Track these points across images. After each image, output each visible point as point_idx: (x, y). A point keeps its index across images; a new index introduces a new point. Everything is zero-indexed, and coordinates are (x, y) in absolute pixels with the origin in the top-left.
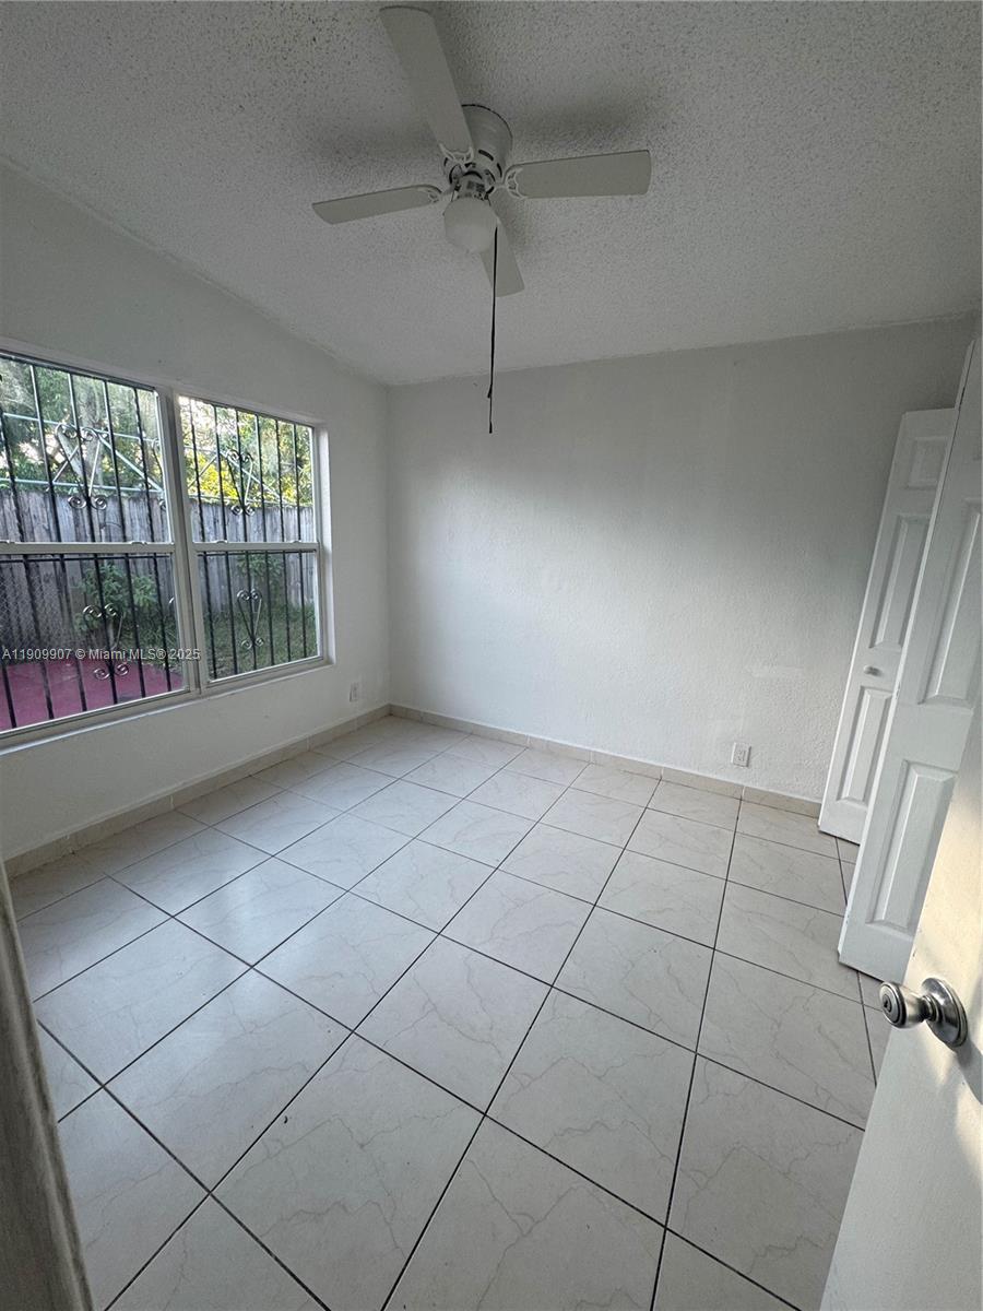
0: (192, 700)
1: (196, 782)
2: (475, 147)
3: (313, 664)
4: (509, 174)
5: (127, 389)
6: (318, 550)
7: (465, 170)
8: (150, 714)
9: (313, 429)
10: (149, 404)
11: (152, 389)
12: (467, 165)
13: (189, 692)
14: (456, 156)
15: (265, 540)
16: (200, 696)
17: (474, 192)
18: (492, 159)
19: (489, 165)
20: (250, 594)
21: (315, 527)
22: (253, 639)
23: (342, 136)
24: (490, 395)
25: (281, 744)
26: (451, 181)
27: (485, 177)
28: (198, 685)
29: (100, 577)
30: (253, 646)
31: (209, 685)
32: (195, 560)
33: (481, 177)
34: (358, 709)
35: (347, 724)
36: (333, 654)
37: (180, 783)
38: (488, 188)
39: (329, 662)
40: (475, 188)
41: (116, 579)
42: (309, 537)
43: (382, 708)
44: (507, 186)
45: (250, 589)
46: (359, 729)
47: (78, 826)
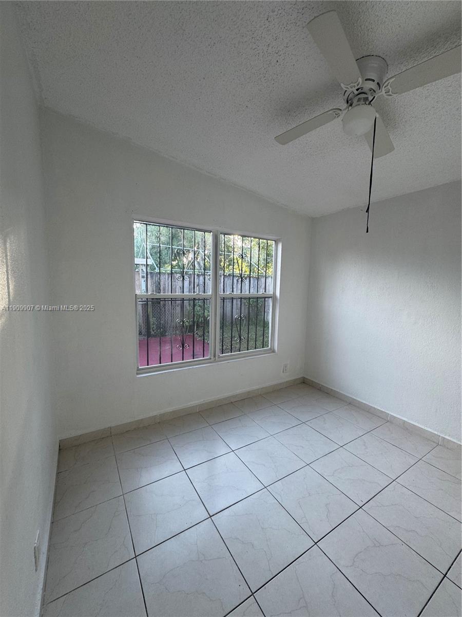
0: (211, 363)
1: (209, 401)
2: (363, 78)
3: (266, 352)
4: (385, 85)
5: (201, 233)
6: (273, 297)
7: (356, 92)
8: (195, 367)
9: (275, 241)
10: (209, 237)
11: (210, 232)
12: (357, 90)
13: (211, 359)
14: (350, 87)
15: (250, 293)
16: (215, 361)
17: (362, 102)
18: (374, 81)
19: (372, 85)
20: (240, 317)
21: (273, 286)
22: (240, 338)
23: (290, 103)
24: (367, 211)
25: (248, 389)
26: (348, 102)
27: (369, 93)
28: (215, 356)
29: (194, 305)
30: (240, 341)
31: (219, 357)
32: (219, 301)
33: (366, 94)
34: (286, 377)
35: (281, 384)
36: (276, 348)
37: (202, 400)
38: (370, 99)
39: (274, 351)
40: (362, 100)
41: (200, 306)
42: (270, 291)
43: (300, 378)
44: (384, 92)
45: (241, 315)
46: (286, 388)
47: (162, 411)
